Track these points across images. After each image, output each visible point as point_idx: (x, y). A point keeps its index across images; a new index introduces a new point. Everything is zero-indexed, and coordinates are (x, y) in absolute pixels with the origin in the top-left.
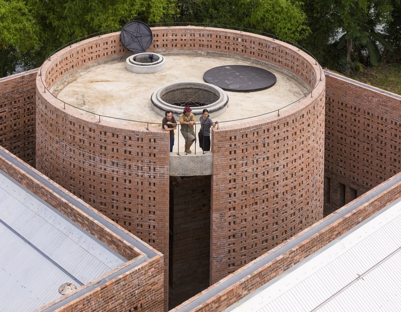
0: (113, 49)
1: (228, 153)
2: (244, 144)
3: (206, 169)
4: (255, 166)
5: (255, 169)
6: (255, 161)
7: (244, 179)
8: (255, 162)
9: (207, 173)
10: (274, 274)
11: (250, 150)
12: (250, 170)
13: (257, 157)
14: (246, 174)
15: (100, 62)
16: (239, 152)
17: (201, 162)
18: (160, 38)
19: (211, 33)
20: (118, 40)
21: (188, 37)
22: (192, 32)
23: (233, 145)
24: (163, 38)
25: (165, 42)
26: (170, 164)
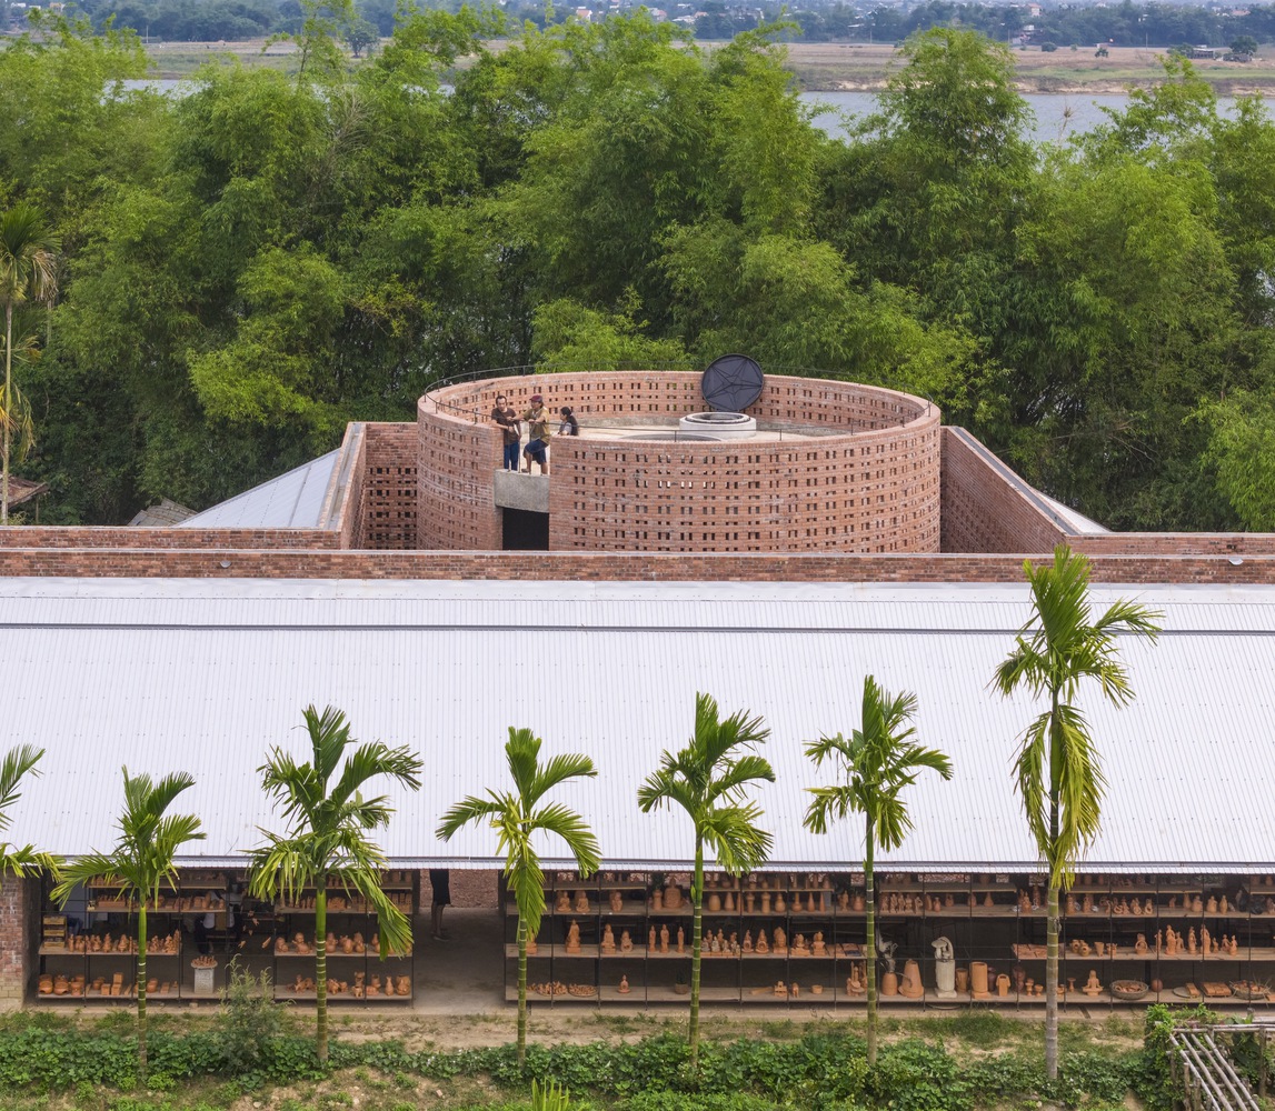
0: (688, 402)
1: (571, 479)
2: (600, 471)
3: (541, 502)
4: (619, 516)
5: (619, 521)
6: (619, 506)
7: (600, 534)
8: (620, 508)
9: (543, 509)
10: (441, 573)
11: (610, 484)
12: (609, 520)
13: (624, 500)
14: (603, 525)
15: (659, 420)
16: (590, 481)
17: (535, 487)
18: (783, 397)
19: (864, 394)
20: (698, 386)
21: (829, 401)
22: (837, 391)
23: (580, 467)
24: (787, 397)
25: (791, 407)
26: (495, 484)
